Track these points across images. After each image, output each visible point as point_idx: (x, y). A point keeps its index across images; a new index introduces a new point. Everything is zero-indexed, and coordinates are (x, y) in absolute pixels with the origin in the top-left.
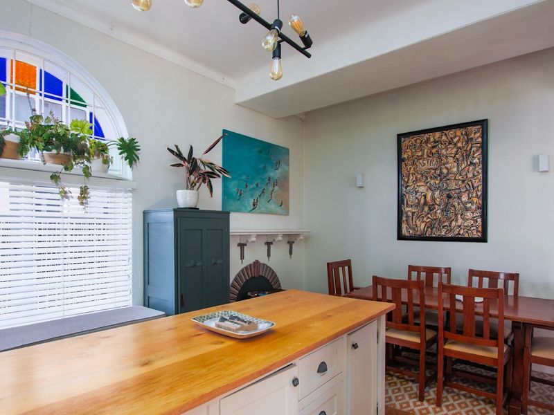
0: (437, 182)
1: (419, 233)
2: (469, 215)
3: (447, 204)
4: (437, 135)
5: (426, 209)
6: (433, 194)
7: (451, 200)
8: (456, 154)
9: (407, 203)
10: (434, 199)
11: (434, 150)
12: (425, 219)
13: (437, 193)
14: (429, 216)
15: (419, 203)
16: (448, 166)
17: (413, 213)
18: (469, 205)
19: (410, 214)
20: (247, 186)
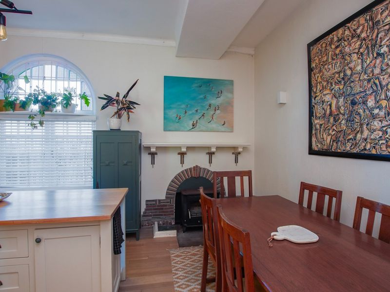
0: (341, 87)
1: (325, 147)
2: (376, 124)
3: (351, 112)
4: (340, 31)
5: (332, 120)
6: (338, 102)
7: (356, 107)
8: (360, 48)
9: (316, 114)
10: (338, 108)
11: (337, 51)
12: (331, 131)
13: (341, 100)
14: (334, 127)
15: (325, 114)
16: (352, 65)
17: (321, 125)
18: (376, 111)
19: (318, 126)
20: (186, 112)
